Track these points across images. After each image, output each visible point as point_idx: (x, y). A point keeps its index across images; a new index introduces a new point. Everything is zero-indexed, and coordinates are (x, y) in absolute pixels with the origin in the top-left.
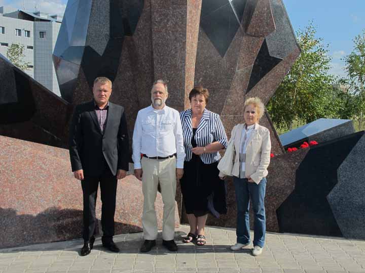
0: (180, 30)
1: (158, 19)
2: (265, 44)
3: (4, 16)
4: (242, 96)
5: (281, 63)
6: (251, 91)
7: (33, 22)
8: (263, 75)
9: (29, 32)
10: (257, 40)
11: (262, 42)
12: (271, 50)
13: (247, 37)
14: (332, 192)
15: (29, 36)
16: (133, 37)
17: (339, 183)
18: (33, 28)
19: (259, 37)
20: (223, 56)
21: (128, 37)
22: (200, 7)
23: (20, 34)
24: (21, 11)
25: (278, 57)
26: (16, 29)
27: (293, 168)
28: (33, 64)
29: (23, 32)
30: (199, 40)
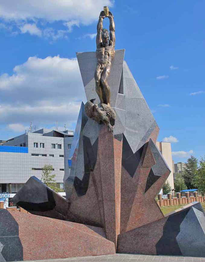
0: (112, 168)
1: (103, 165)
2: (151, 170)
3: (43, 135)
4: (143, 195)
5: (161, 177)
6: (147, 192)
7: (63, 138)
8: (152, 184)
9: (60, 145)
10: (148, 169)
11: (150, 170)
12: (155, 172)
13: (143, 168)
14: (178, 236)
15: (60, 148)
16: (94, 172)
17: (181, 232)
18: (63, 142)
19: (148, 167)
20: (132, 177)
21: (91, 172)
22: (121, 157)
23: (54, 148)
24: (55, 131)
25: (159, 175)
26: (52, 144)
27: (162, 226)
28: (63, 168)
29: (56, 146)
30: (122, 171)
